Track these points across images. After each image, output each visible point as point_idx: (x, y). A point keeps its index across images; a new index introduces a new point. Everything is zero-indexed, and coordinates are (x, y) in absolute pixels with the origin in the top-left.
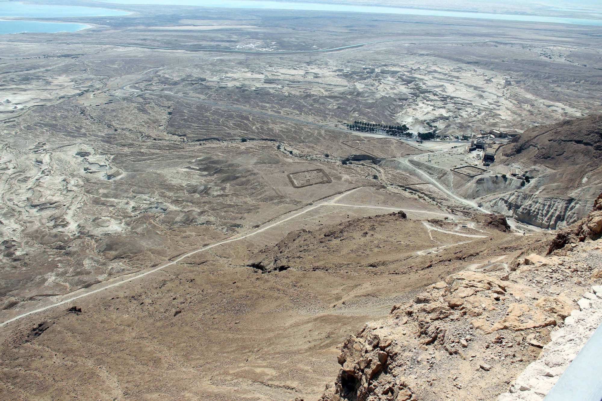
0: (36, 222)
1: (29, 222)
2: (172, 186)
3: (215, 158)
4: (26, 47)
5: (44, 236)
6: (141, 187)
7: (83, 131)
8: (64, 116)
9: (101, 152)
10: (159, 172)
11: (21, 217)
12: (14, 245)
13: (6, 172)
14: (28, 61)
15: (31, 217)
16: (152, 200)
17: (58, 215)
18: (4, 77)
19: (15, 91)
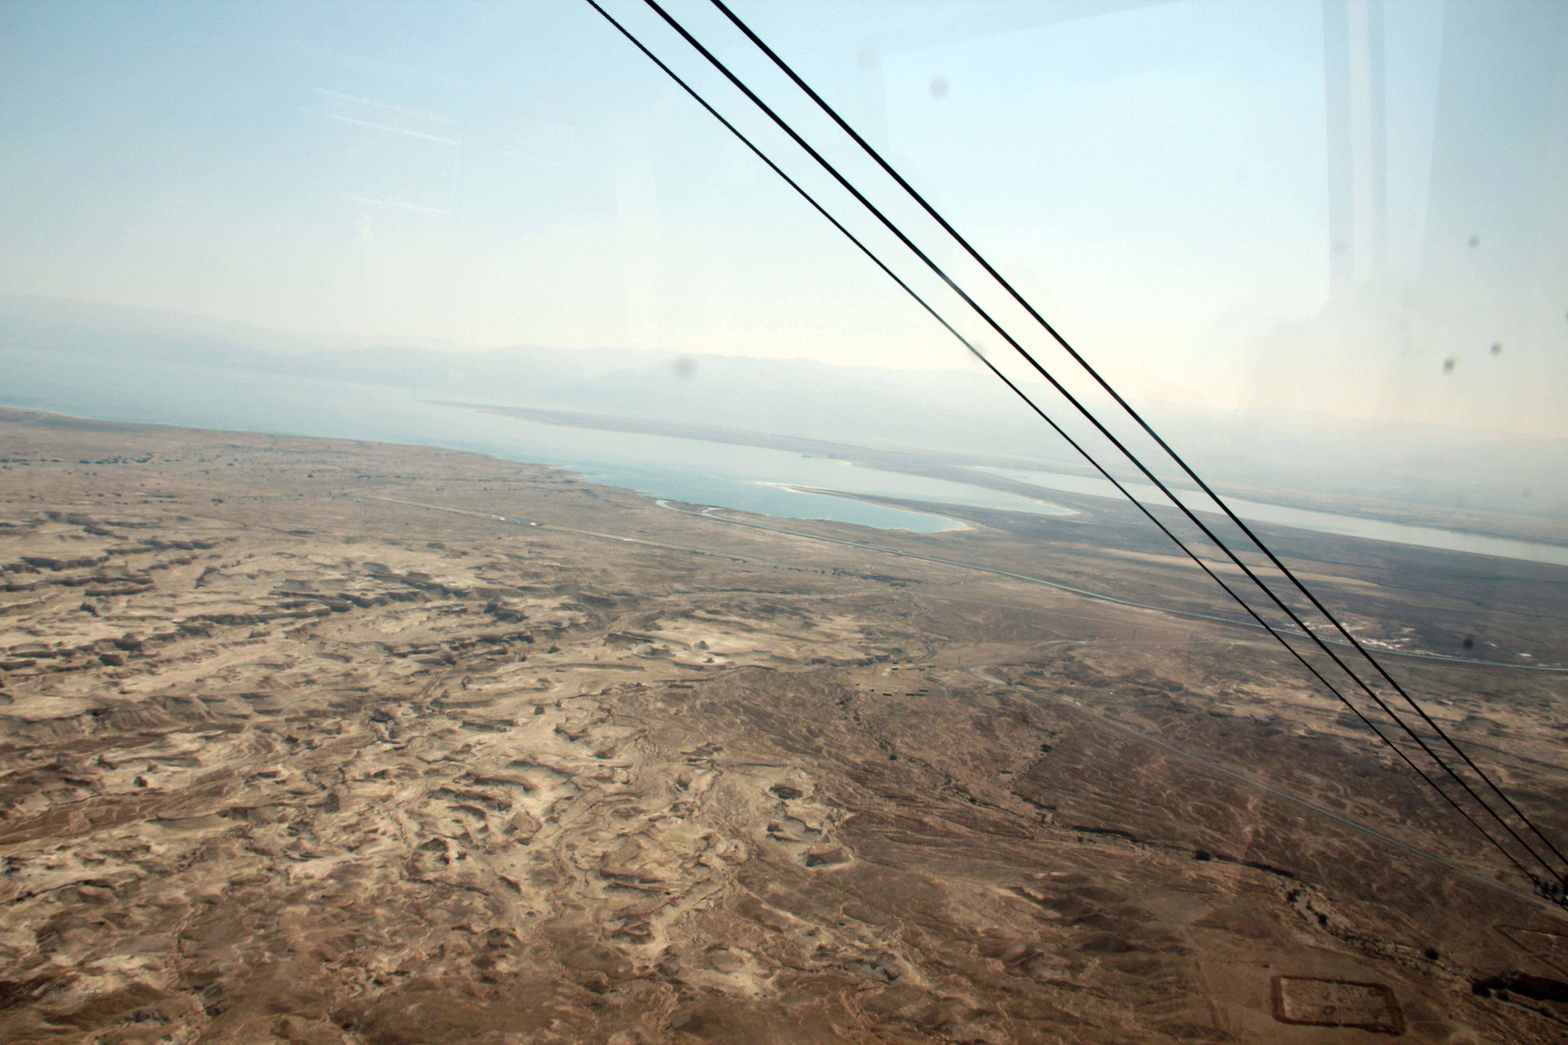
0: (588, 910)
2: (949, 924)
3: (1098, 882)
4: (808, 547)
5: (580, 948)
6: (872, 904)
7: (820, 741)
8: (797, 701)
9: (829, 799)
10: (937, 880)
11: (566, 890)
12: (506, 946)
13: (603, 786)
14: (795, 575)
15: (585, 897)
16: (880, 943)
17: (641, 909)
18: (731, 599)
19: (728, 628)
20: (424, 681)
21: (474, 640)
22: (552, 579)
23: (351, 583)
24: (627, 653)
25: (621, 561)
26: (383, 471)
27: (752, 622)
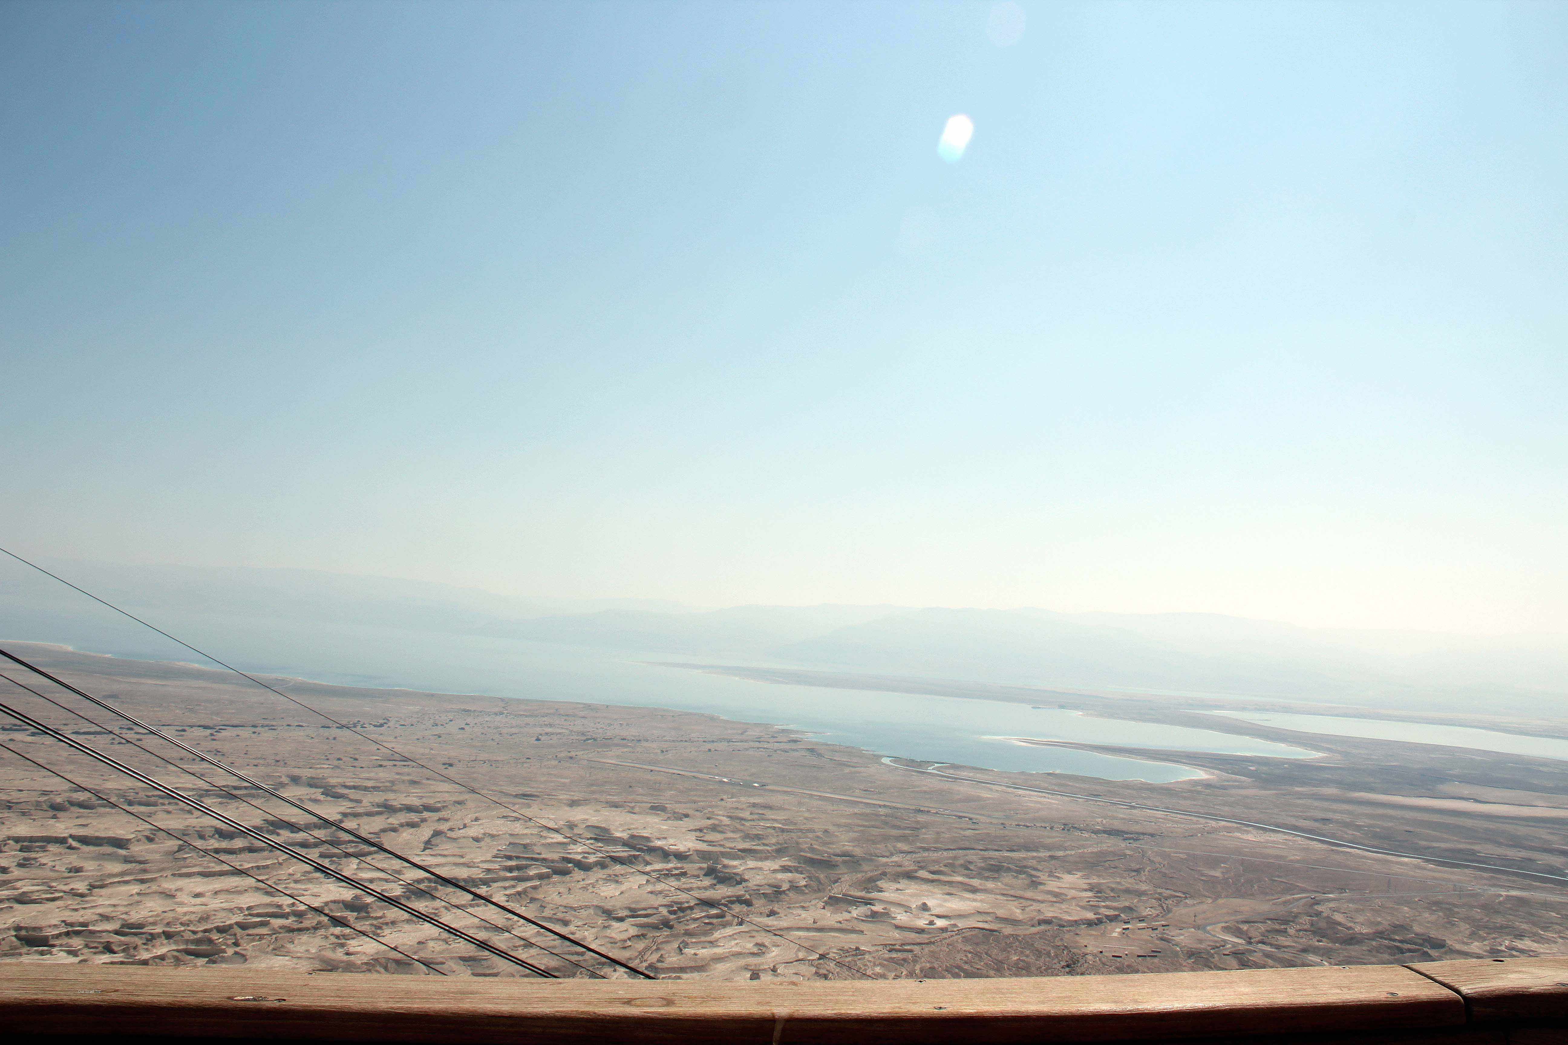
4: (1036, 802)
8: (1021, 964)
14: (1023, 832)
18: (955, 858)
19: (952, 889)
20: (641, 945)
21: (692, 903)
22: (774, 840)
23: (572, 846)
24: (846, 916)
25: (844, 821)
26: (609, 734)
27: (976, 882)
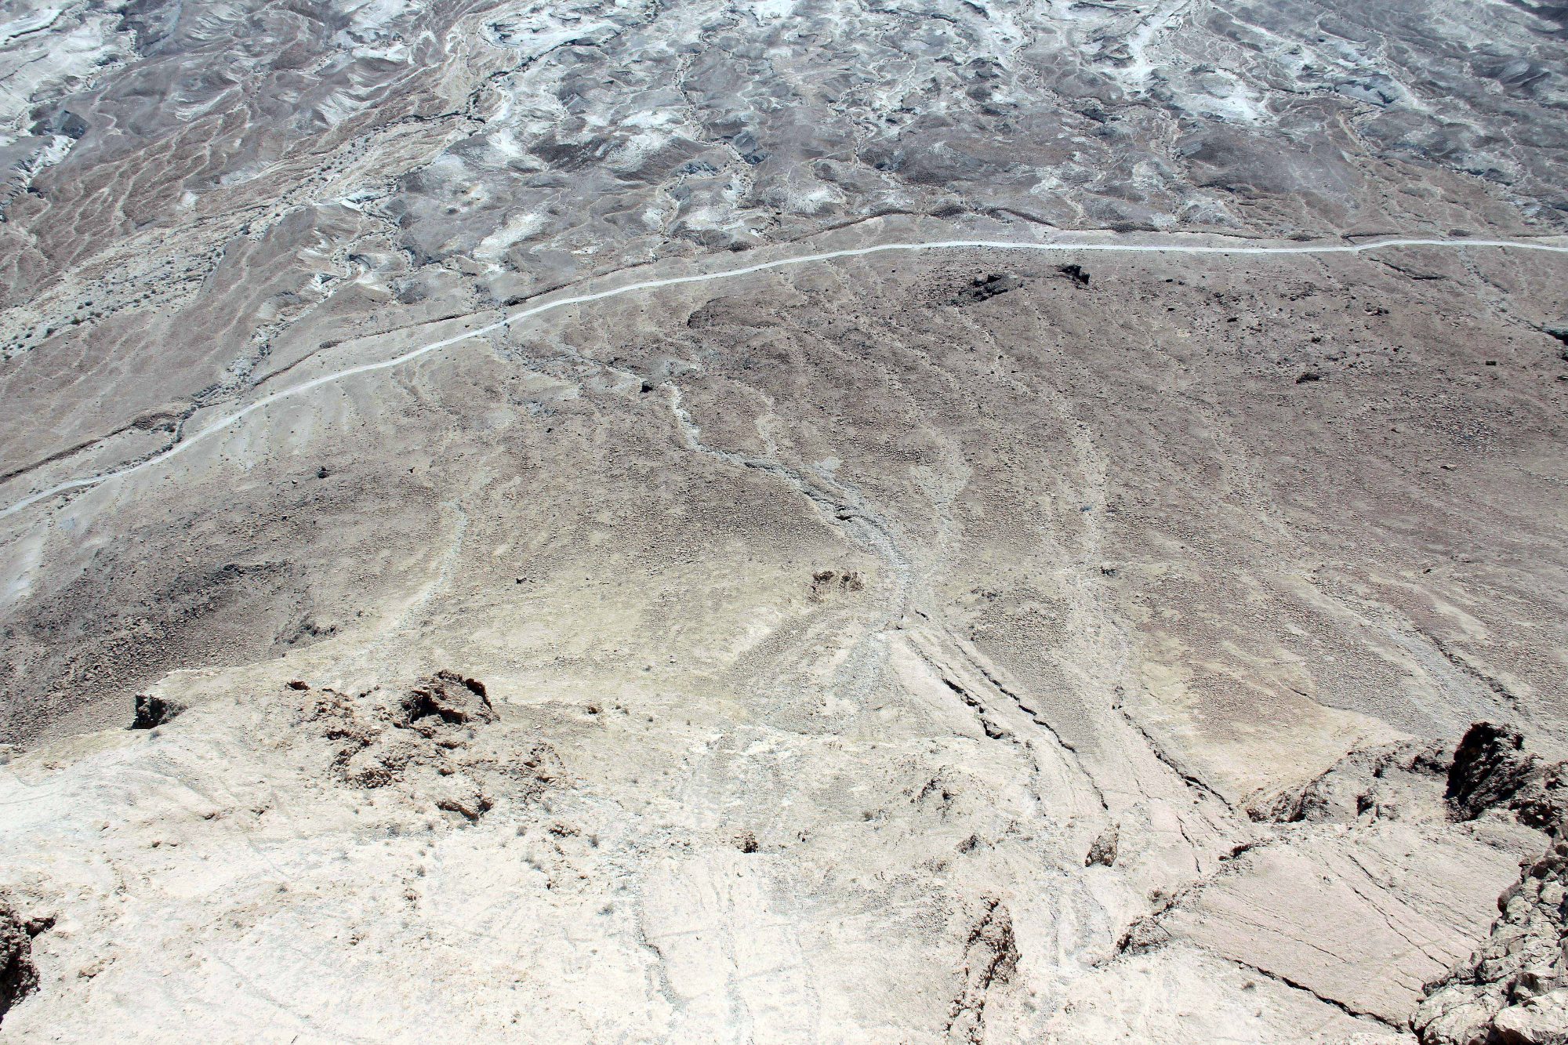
1: (1046, 30)
